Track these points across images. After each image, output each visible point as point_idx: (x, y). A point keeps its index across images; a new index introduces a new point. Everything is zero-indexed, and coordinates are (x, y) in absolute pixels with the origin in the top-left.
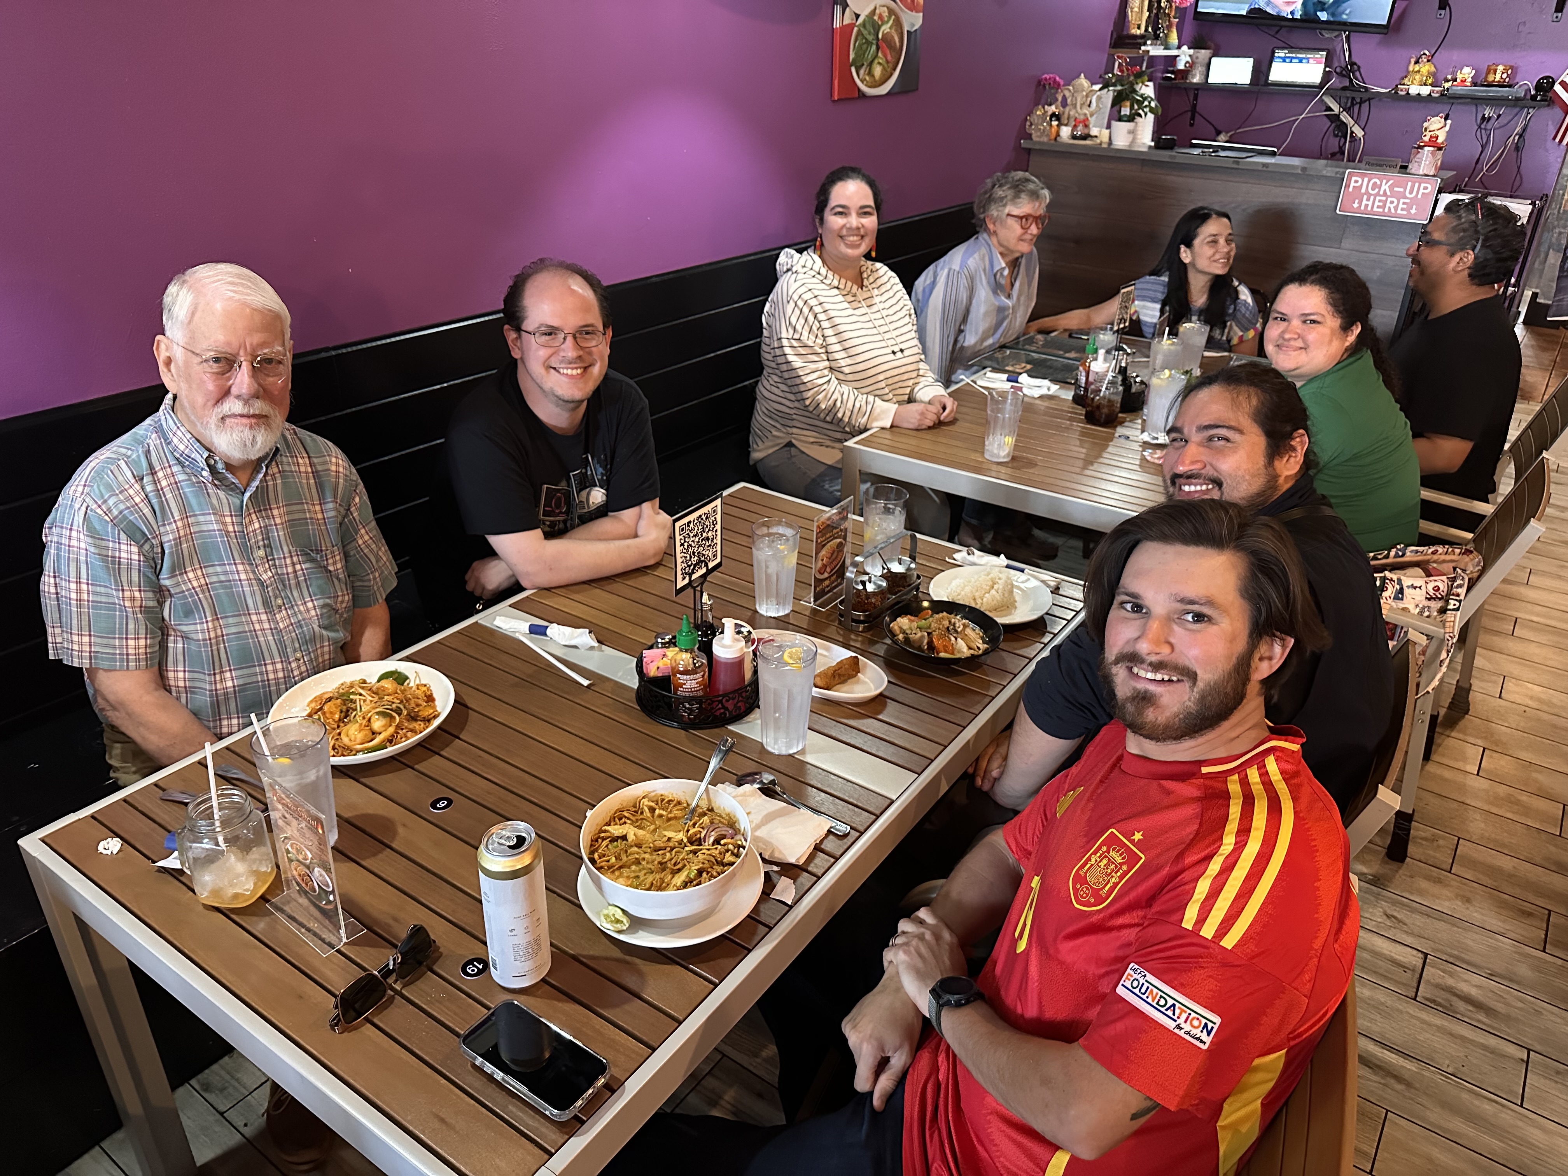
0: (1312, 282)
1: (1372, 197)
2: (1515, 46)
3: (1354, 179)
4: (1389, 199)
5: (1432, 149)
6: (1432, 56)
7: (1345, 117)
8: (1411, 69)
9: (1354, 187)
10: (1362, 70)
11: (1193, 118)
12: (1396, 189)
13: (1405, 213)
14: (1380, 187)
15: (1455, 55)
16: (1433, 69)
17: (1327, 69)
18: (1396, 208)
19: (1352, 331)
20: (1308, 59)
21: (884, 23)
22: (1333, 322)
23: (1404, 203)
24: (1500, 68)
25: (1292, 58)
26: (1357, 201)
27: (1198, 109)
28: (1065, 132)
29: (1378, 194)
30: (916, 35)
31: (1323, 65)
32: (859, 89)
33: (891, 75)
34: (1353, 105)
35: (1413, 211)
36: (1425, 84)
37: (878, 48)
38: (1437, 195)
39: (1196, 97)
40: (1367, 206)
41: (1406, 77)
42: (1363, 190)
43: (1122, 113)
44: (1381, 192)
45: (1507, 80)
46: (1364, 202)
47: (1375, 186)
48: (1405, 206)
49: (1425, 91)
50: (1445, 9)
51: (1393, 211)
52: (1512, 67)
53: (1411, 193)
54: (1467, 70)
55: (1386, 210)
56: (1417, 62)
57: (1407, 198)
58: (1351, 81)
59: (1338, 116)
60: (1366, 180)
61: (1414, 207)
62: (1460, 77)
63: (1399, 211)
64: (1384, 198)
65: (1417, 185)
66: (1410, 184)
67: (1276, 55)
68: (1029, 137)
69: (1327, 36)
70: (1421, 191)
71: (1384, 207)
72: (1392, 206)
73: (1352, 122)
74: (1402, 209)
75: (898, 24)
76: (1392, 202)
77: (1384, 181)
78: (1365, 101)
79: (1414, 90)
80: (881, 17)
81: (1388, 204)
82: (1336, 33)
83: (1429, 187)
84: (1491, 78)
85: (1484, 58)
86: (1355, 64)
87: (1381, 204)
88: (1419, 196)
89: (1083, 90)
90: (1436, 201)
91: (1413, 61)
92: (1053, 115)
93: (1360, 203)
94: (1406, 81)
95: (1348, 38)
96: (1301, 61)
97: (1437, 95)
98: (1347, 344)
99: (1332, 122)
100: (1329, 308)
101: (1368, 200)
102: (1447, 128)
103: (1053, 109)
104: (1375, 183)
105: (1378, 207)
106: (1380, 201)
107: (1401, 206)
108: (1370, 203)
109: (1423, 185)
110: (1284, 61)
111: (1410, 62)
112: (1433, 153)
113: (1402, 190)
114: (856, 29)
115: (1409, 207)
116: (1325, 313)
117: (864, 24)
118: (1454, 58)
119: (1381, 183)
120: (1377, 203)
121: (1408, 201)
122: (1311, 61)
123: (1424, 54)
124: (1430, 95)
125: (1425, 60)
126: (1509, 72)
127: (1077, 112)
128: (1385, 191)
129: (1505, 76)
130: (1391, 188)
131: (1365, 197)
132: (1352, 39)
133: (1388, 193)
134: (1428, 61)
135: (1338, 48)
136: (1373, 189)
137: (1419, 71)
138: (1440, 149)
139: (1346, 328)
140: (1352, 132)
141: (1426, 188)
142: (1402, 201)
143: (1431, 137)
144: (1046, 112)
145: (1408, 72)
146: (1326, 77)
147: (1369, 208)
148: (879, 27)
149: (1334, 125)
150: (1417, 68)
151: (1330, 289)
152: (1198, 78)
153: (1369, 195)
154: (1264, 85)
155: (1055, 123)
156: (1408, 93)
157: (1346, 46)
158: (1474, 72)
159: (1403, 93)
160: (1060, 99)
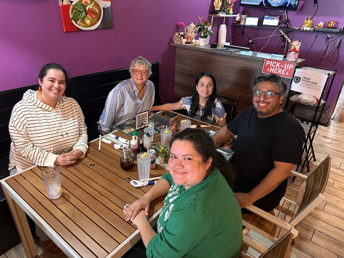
0: (186, 139)
1: (273, 68)
2: (338, 15)
3: (267, 61)
4: (279, 69)
5: (294, 52)
6: (312, 18)
7: (285, 36)
8: (305, 22)
9: (268, 64)
10: (291, 22)
11: (243, 35)
12: (281, 66)
13: (284, 74)
14: (276, 65)
15: (319, 18)
16: (312, 22)
17: (280, 21)
18: (281, 72)
19: (209, 161)
20: (274, 18)
21: (88, 4)
22: (198, 158)
23: (284, 71)
24: (332, 22)
25: (269, 18)
26: (269, 69)
27: (244, 32)
28: (184, 41)
29: (275, 67)
30: (108, 10)
31: (278, 20)
32: (78, 28)
33: (96, 23)
34: (288, 32)
35: (287, 74)
36: (309, 27)
37: (86, 13)
38: (295, 69)
39: (244, 29)
40: (272, 71)
41: (303, 24)
42: (271, 66)
43: (202, 35)
44: (277, 67)
45: (334, 26)
46: (271, 70)
47: (274, 64)
48: (284, 72)
49: (309, 29)
50: (316, 3)
51: (280, 73)
52: (336, 22)
53: (286, 67)
54: (321, 23)
55: (278, 73)
56: (307, 20)
57: (285, 69)
58: (287, 25)
59: (284, 35)
60: (271, 62)
61: (287, 73)
62: (319, 25)
63: (282, 74)
64: (277, 69)
65: (288, 65)
66: (286, 64)
67: (265, 17)
68: (173, 42)
69: (280, 11)
70: (290, 67)
71: (277, 72)
72: (280, 72)
73: (288, 38)
74: (284, 73)
75: (97, 5)
76: (280, 70)
77: (277, 63)
78: (292, 31)
79: (305, 29)
80: (86, 2)
81: (279, 71)
82: (283, 11)
83: (293, 66)
84: (329, 25)
85: (328, 19)
86: (289, 20)
87: (276, 71)
88: (289, 69)
89: (192, 28)
90: (295, 71)
91: (306, 19)
92: (182, 35)
93: (270, 70)
94: (303, 26)
95: (287, 12)
96: (272, 19)
97: (312, 30)
98: (207, 168)
99: (282, 37)
100: (196, 152)
101: (272, 69)
102: (300, 45)
103: (182, 33)
104: (274, 63)
105: (276, 72)
106: (276, 70)
107: (283, 72)
108: (273, 70)
109: (290, 65)
110: (267, 19)
111: (305, 20)
112: (294, 54)
113: (283, 66)
114: (71, 7)
115: (286, 72)
116: (194, 154)
117: (76, 5)
118: (319, 19)
119: (276, 63)
120: (275, 70)
121: (285, 70)
122: (275, 19)
123: (309, 17)
124: (310, 30)
125: (310, 19)
126: (335, 24)
127: (190, 34)
128: (278, 66)
129: (333, 25)
130: (280, 65)
131: (271, 68)
132: (288, 13)
133: (279, 67)
134: (311, 20)
135: (284, 15)
136: (274, 65)
137: (307, 23)
138: (297, 52)
139: (205, 160)
140: (287, 41)
141: (291, 66)
142: (283, 70)
143: (294, 48)
144: (179, 34)
145: (304, 23)
146: (279, 24)
147: (273, 72)
148: (86, 6)
149: (282, 38)
150: (307, 22)
151: (194, 142)
152: (243, 23)
153: (273, 67)
154: (261, 26)
155: (182, 38)
156: (303, 30)
157: (286, 14)
158: (324, 23)
159: (302, 29)
160: (186, 30)
